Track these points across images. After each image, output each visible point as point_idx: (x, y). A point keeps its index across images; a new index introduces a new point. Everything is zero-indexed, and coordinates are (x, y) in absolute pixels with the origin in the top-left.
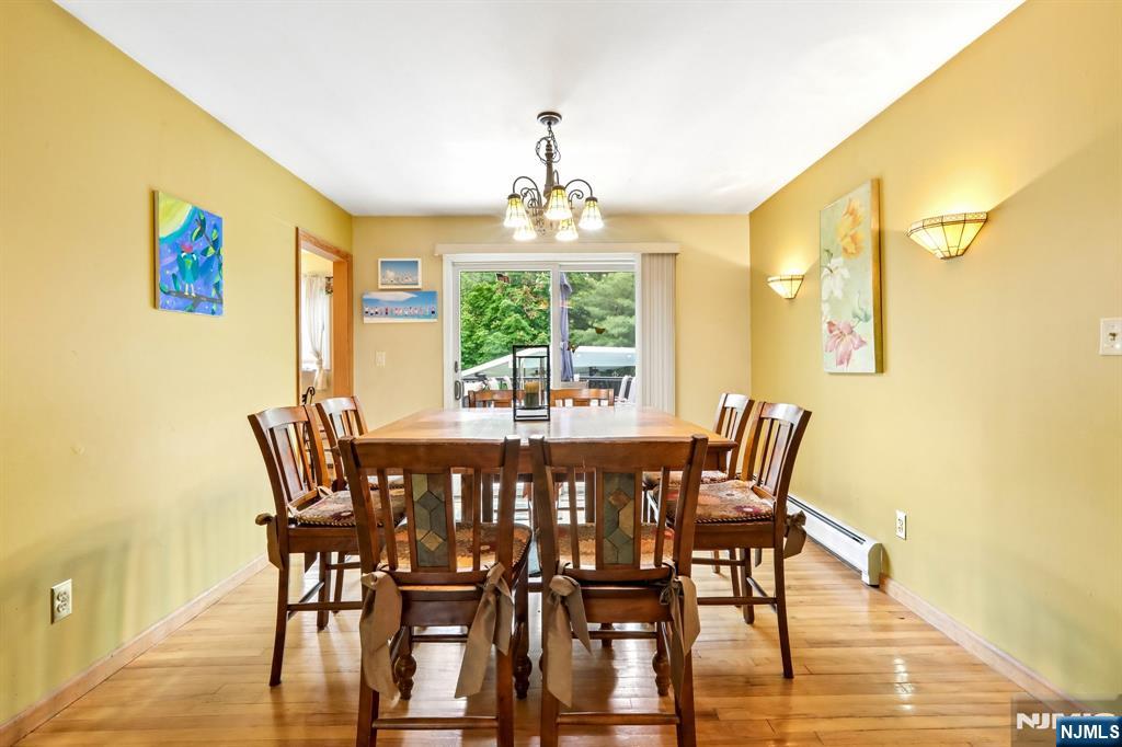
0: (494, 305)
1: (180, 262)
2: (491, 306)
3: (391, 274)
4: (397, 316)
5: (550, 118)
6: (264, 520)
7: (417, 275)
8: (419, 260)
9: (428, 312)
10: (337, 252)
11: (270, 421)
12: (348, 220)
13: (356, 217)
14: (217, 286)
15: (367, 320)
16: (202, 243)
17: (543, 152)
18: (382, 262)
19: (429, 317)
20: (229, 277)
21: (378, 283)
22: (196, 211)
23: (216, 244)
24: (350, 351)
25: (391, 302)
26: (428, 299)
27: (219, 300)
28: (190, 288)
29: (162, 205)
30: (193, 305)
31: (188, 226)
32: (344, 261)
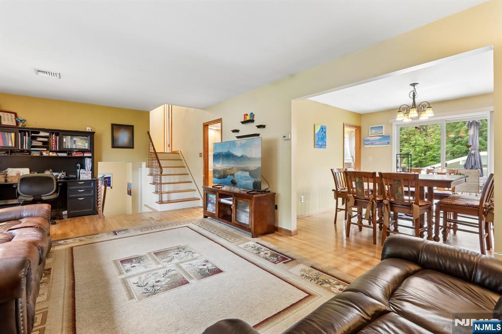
0: (457, 130)
1: (319, 138)
2: (455, 131)
3: (373, 131)
4: (375, 145)
5: (414, 85)
6: (333, 190)
7: (382, 130)
8: (384, 126)
9: (387, 142)
10: (356, 127)
11: (335, 171)
12: (360, 116)
13: (363, 114)
14: (325, 142)
15: (366, 146)
16: (322, 133)
17: (412, 96)
18: (371, 128)
19: (387, 144)
20: (328, 140)
21: (369, 134)
22: (321, 126)
23: (325, 132)
24: (360, 156)
25: (373, 140)
26: (387, 138)
27: (325, 145)
28: (320, 143)
29: (316, 127)
30: (321, 146)
31: (320, 130)
32: (358, 129)
